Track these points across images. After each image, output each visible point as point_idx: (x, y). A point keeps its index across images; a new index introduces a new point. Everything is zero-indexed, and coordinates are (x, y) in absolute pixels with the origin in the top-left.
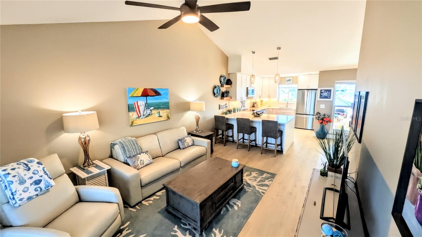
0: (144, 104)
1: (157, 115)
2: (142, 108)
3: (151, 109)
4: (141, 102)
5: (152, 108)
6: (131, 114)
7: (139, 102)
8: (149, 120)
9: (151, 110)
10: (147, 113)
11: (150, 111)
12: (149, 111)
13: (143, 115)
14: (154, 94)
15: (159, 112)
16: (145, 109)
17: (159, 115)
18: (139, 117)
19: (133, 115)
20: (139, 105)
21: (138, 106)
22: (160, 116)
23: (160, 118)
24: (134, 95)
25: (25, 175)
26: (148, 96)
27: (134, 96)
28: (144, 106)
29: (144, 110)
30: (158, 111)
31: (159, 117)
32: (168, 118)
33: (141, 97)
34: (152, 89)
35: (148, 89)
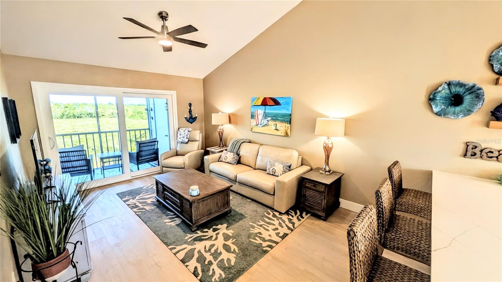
0: (262, 113)
1: (274, 128)
2: (260, 117)
4: (260, 111)
5: (269, 119)
6: (252, 120)
7: (258, 111)
8: (266, 130)
9: (268, 121)
10: (264, 123)
11: (267, 122)
12: (266, 122)
13: (261, 124)
14: (272, 103)
15: (276, 124)
16: (263, 118)
17: (275, 128)
18: (257, 125)
19: (254, 122)
20: (258, 114)
21: (258, 115)
22: (277, 129)
24: (255, 104)
26: (267, 105)
27: (256, 105)
28: (263, 115)
29: (262, 119)
30: (275, 123)
31: (275, 130)
32: (287, 134)
33: (261, 106)
34: (271, 98)
35: (267, 98)
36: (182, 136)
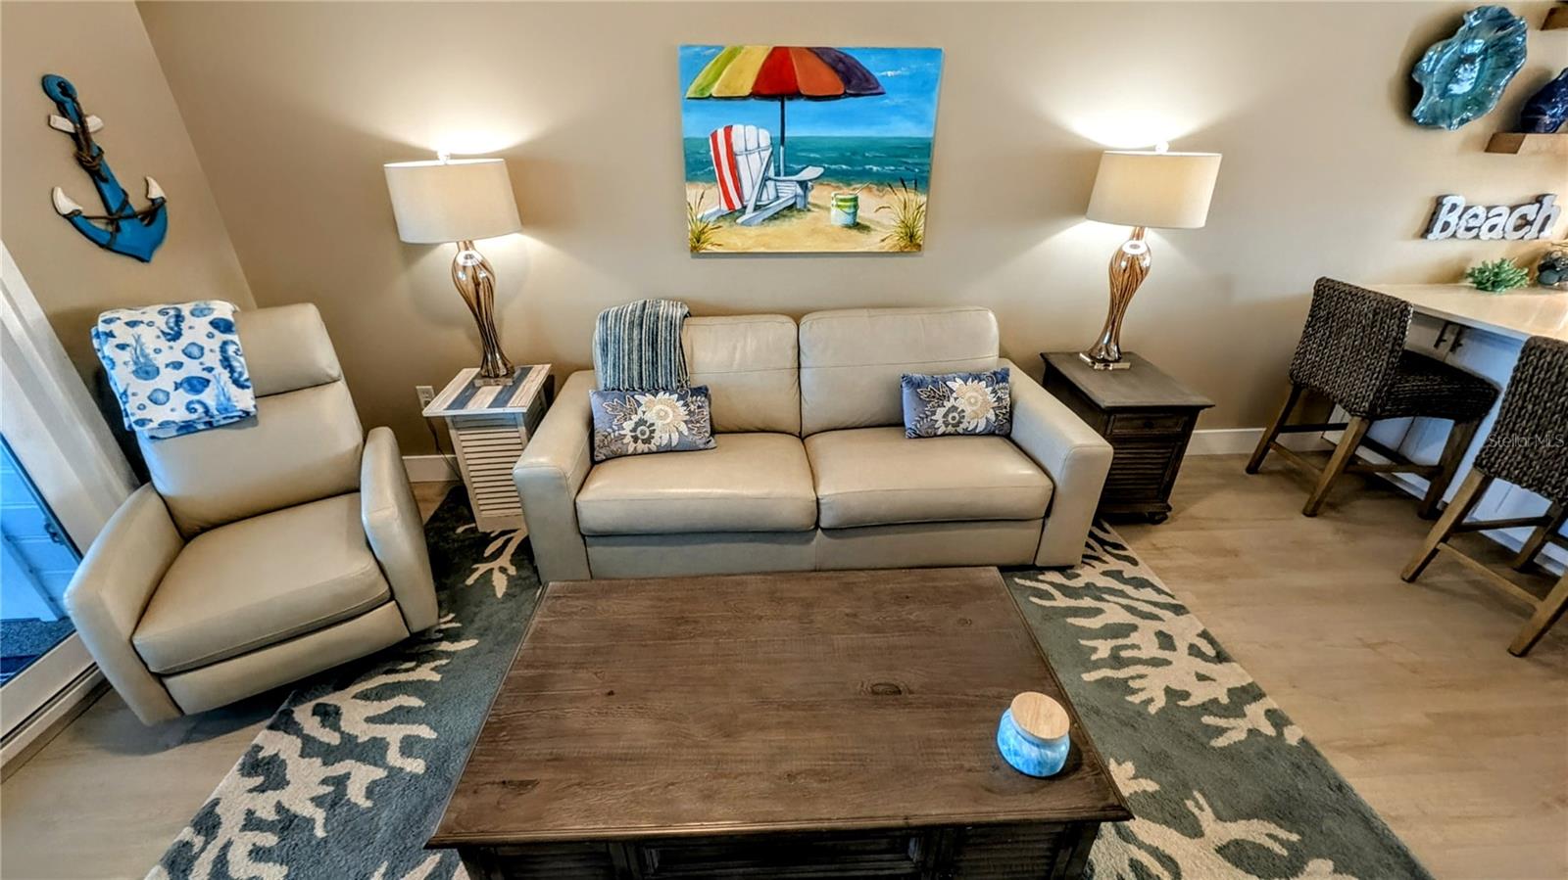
0: (765, 141)
1: (838, 217)
2: (751, 169)
3: (805, 175)
4: (751, 129)
5: (811, 173)
6: (693, 192)
7: (738, 130)
8: (792, 234)
9: (803, 184)
10: (778, 198)
11: (799, 191)
12: (789, 191)
13: (757, 208)
14: (830, 81)
15: (855, 199)
16: (771, 173)
17: (849, 220)
18: (733, 214)
19: (707, 201)
20: (738, 146)
21: (732, 156)
22: (857, 226)
23: (854, 232)
24: (710, 85)
25: (158, 351)
26: (796, 95)
27: (714, 91)
28: (766, 154)
29: (765, 179)
30: (847, 193)
31: (848, 227)
32: (911, 242)
33: (752, 100)
34: (819, 53)
35: (799, 50)
36: (167, 379)
